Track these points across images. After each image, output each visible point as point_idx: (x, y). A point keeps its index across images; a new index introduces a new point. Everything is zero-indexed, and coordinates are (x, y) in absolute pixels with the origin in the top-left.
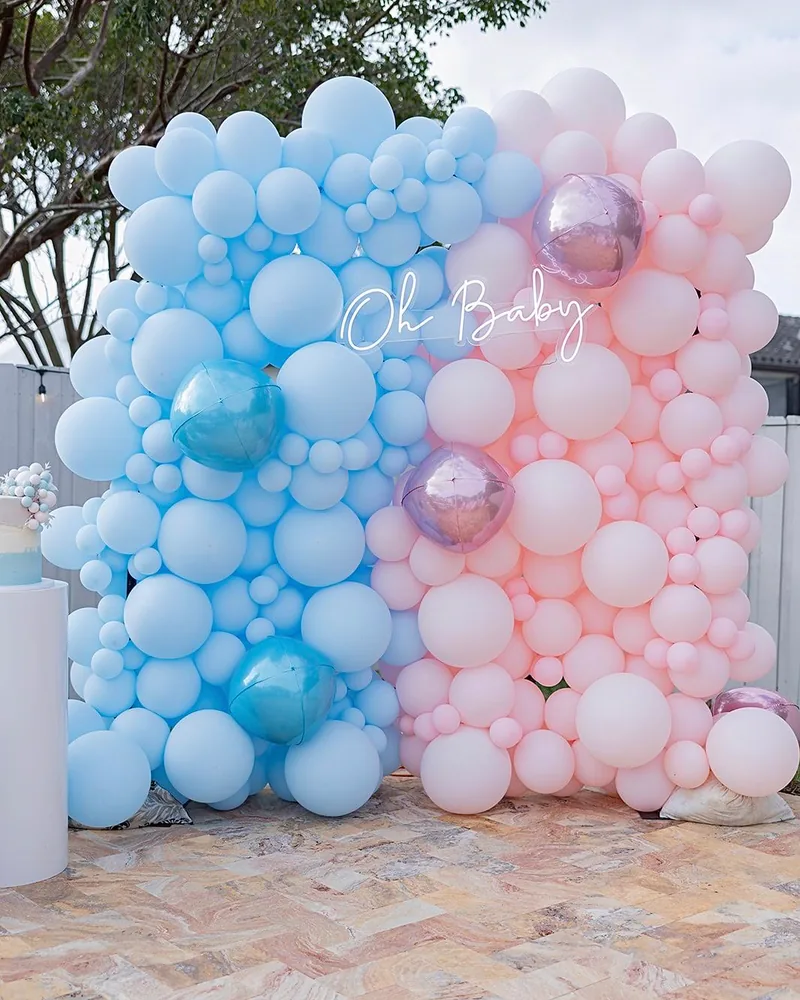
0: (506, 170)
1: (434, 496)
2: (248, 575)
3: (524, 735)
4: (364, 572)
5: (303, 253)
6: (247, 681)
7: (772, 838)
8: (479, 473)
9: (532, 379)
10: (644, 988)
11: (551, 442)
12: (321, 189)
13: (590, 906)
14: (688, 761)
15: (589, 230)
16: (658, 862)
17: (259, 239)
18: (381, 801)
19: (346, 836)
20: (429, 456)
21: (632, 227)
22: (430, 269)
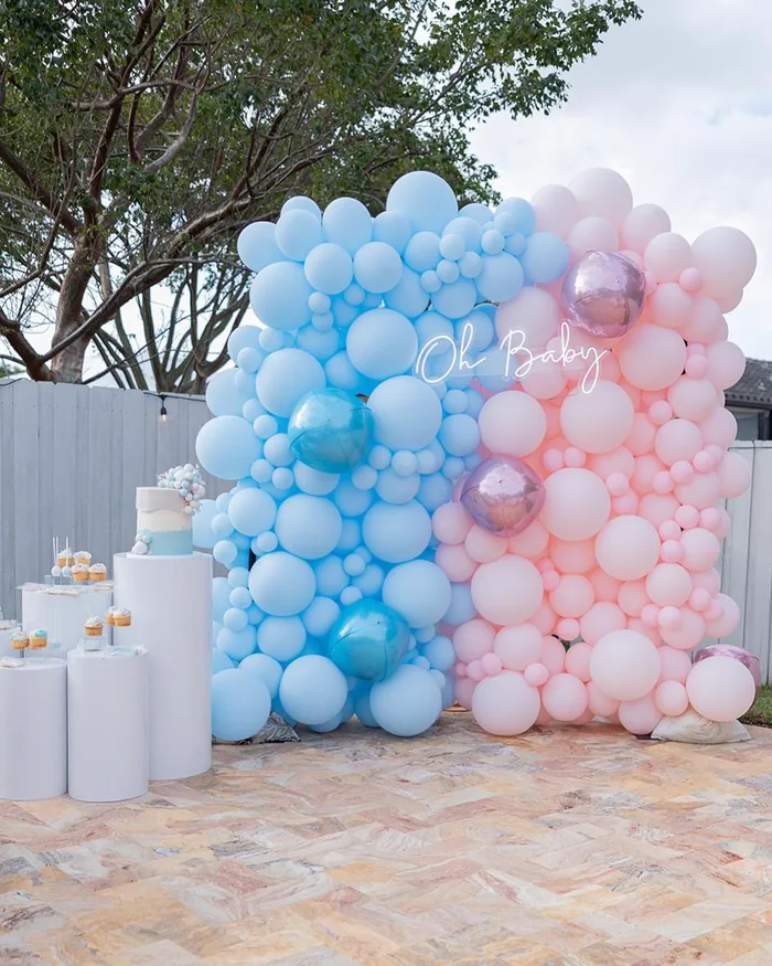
0: (543, 246)
1: (485, 494)
2: (341, 554)
3: (550, 677)
4: (430, 553)
5: (387, 307)
6: (342, 633)
7: (734, 751)
8: (519, 477)
9: (560, 407)
10: (639, 838)
11: (573, 455)
12: (402, 258)
13: (600, 791)
14: (672, 696)
15: (605, 293)
16: (649, 766)
17: (355, 296)
18: (440, 727)
19: (418, 749)
20: (480, 465)
21: (637, 292)
22: (484, 321)
